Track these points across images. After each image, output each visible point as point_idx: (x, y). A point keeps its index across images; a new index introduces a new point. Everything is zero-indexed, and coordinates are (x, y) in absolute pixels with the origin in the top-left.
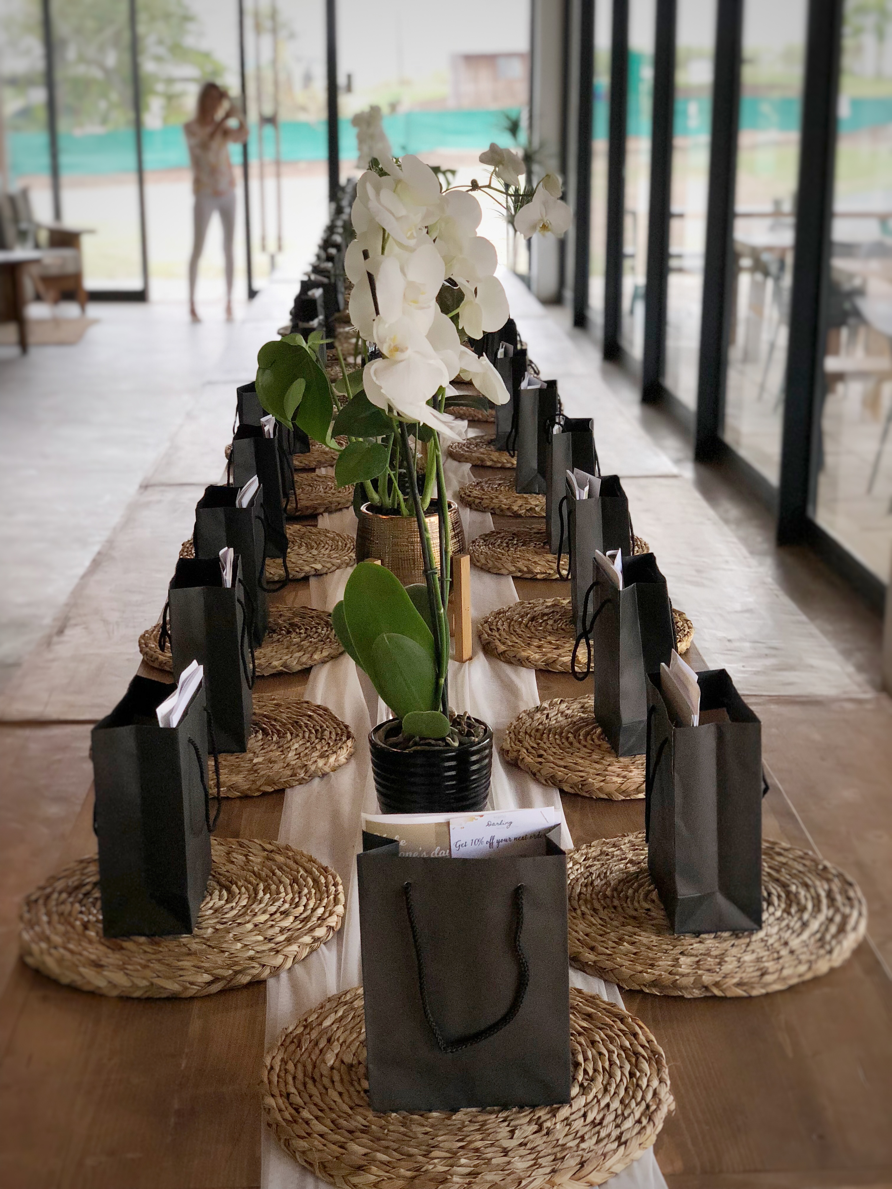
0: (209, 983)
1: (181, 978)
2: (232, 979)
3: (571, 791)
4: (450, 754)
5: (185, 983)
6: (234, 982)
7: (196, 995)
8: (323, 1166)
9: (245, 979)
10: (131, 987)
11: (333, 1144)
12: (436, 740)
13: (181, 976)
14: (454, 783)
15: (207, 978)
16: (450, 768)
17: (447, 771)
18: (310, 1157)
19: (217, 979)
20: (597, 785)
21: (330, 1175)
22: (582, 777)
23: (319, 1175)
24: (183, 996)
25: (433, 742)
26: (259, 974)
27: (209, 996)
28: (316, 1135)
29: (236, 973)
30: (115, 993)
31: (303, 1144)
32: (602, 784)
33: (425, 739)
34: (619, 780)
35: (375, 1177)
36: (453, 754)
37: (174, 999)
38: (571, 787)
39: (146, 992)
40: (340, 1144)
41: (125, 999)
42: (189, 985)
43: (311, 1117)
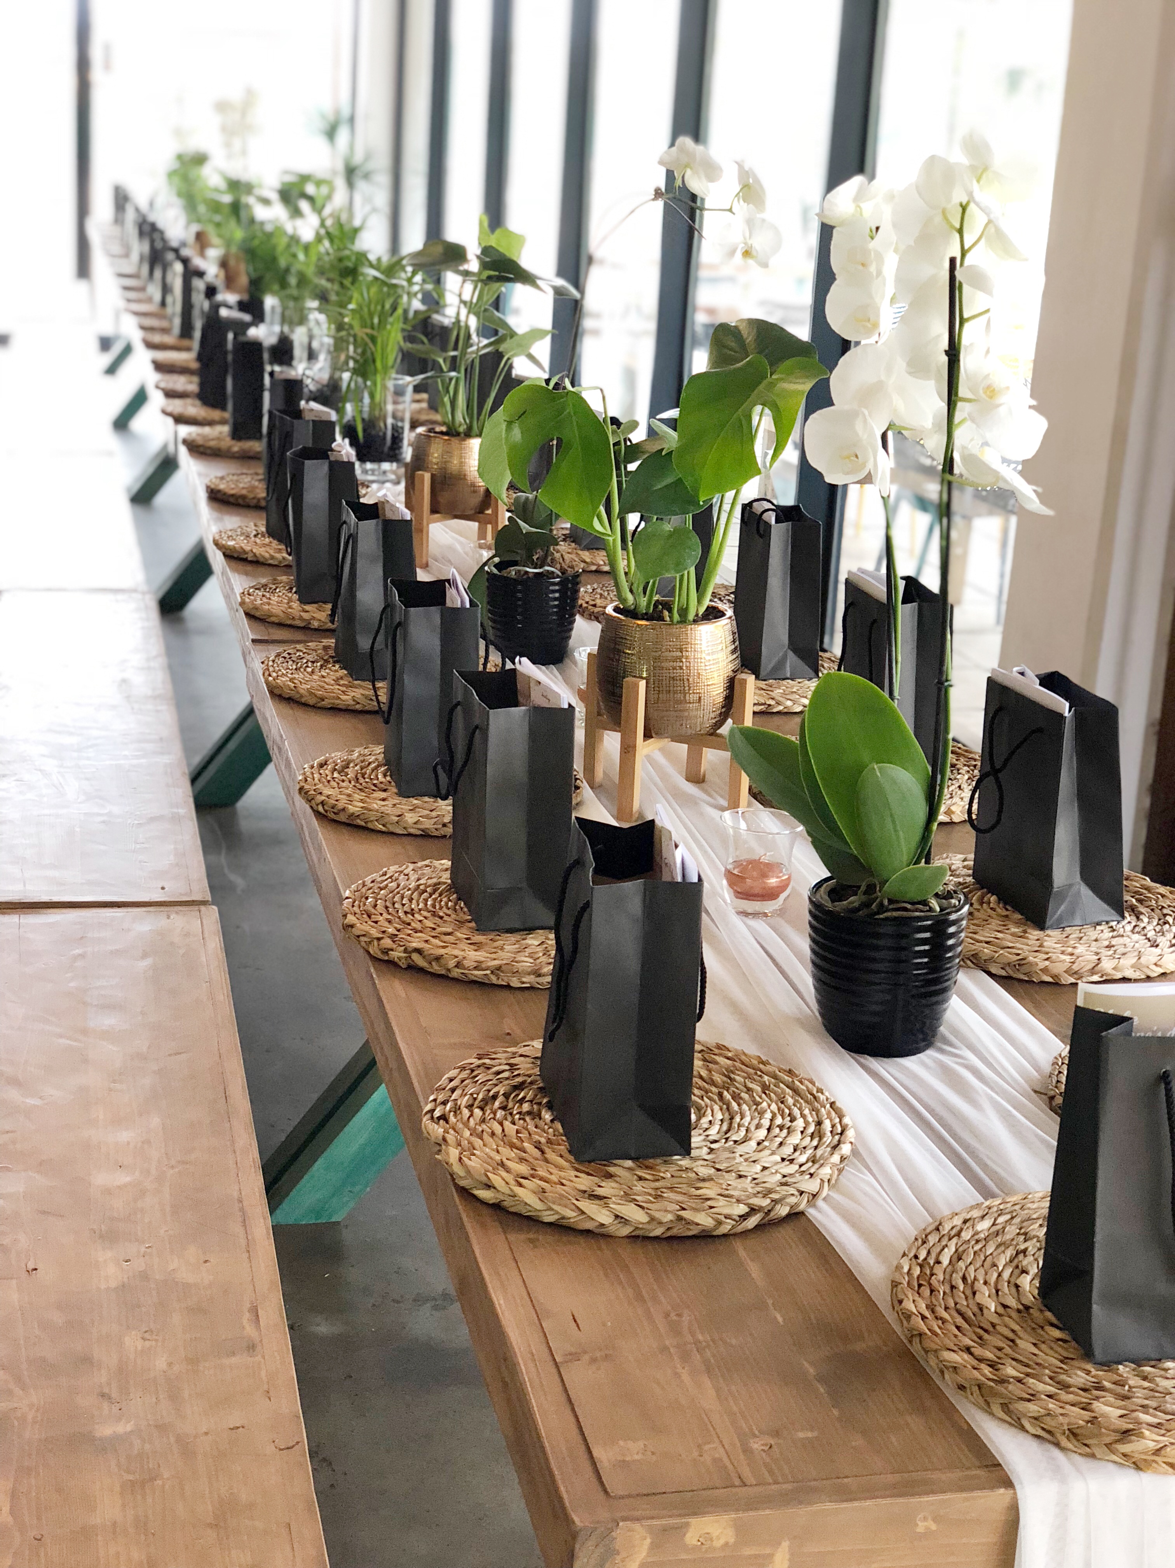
0: (744, 1217)
1: (712, 1210)
2: (769, 1211)
3: (1003, 973)
4: (925, 923)
5: (719, 1216)
6: (772, 1214)
7: (731, 1232)
8: (1073, 1434)
9: (783, 1211)
10: (648, 1222)
11: (1072, 1405)
12: (913, 904)
13: (711, 1207)
14: (926, 960)
15: (742, 1209)
16: (924, 942)
17: (918, 945)
18: (1049, 1423)
19: (753, 1210)
20: (1043, 965)
21: (1086, 1445)
22: (1018, 955)
23: (1070, 1446)
24: (715, 1233)
25: (909, 906)
26: (797, 1205)
27: (746, 1233)
28: (1043, 1397)
29: (775, 1202)
30: (625, 1231)
31: (1033, 1408)
32: (1047, 963)
33: (897, 902)
34: (1068, 958)
35: (1155, 1443)
36: (929, 922)
37: (706, 1237)
38: (1002, 968)
39: (669, 1229)
40: (1082, 1406)
41: (638, 1238)
42: (724, 1219)
43: (1022, 1375)
